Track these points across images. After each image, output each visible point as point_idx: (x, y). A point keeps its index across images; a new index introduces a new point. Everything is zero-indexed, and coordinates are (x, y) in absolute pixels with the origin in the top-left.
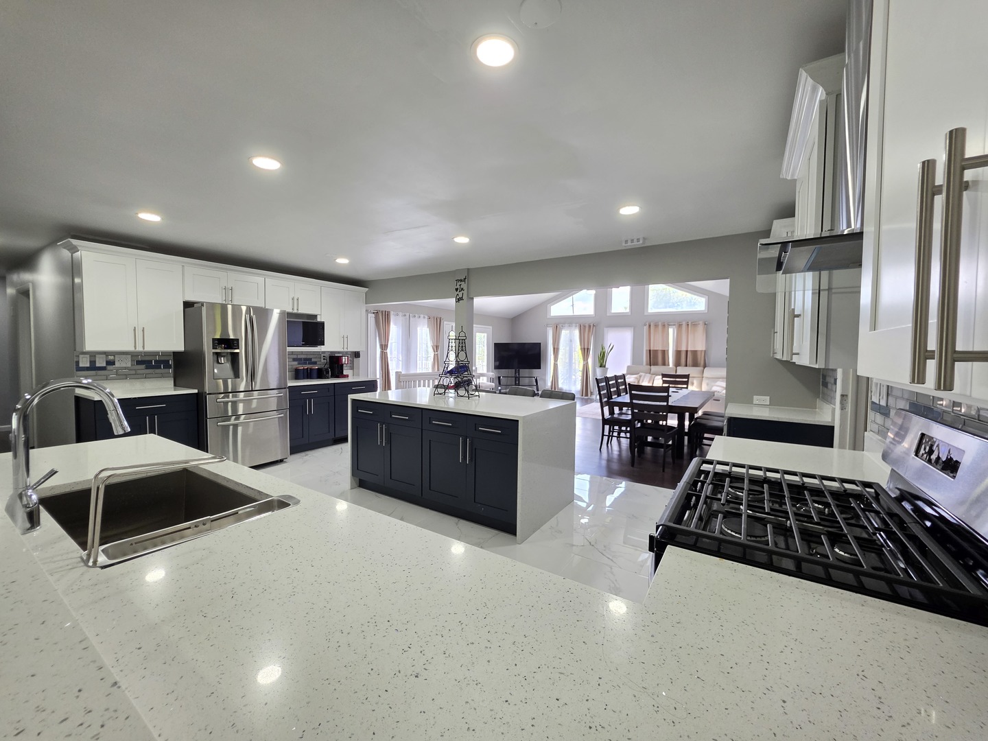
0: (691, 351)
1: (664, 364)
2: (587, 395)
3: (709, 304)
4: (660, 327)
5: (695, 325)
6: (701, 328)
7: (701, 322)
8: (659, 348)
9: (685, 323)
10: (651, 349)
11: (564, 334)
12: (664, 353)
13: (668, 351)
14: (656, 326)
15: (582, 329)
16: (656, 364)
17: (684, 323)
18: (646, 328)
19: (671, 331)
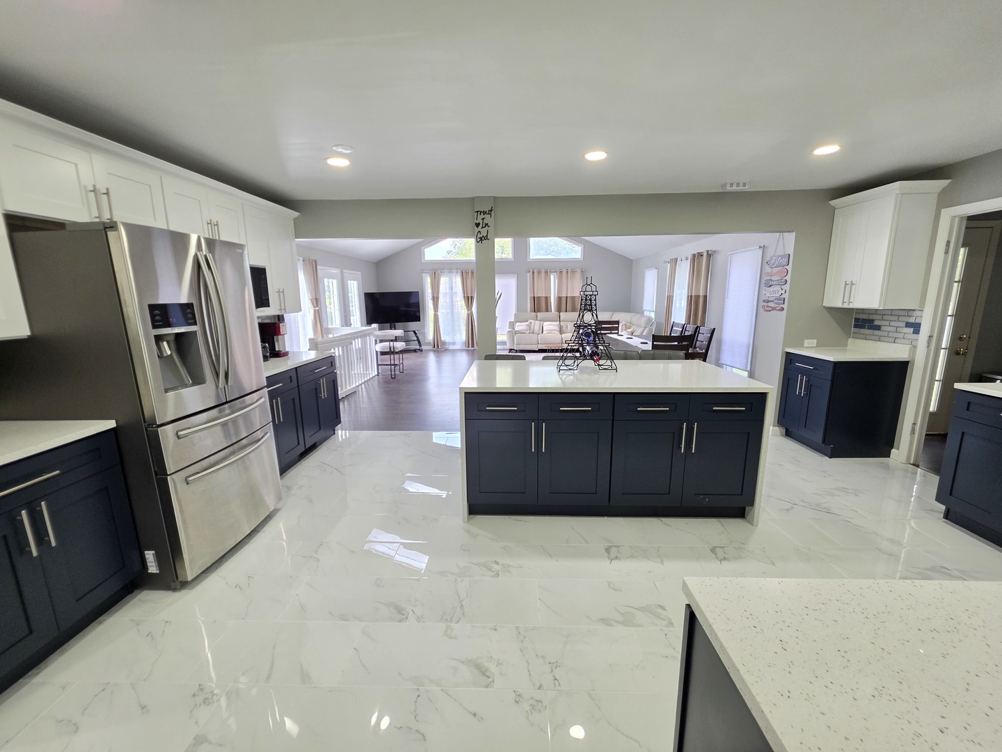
0: (571, 297)
1: (547, 311)
2: (473, 346)
3: (584, 253)
4: (543, 273)
5: (573, 272)
6: (578, 275)
7: (579, 270)
8: (542, 294)
9: (564, 269)
10: (536, 296)
11: (444, 281)
12: (547, 299)
13: (550, 297)
14: (539, 272)
15: (464, 275)
16: (539, 311)
17: (564, 271)
18: (529, 275)
19: (552, 277)
